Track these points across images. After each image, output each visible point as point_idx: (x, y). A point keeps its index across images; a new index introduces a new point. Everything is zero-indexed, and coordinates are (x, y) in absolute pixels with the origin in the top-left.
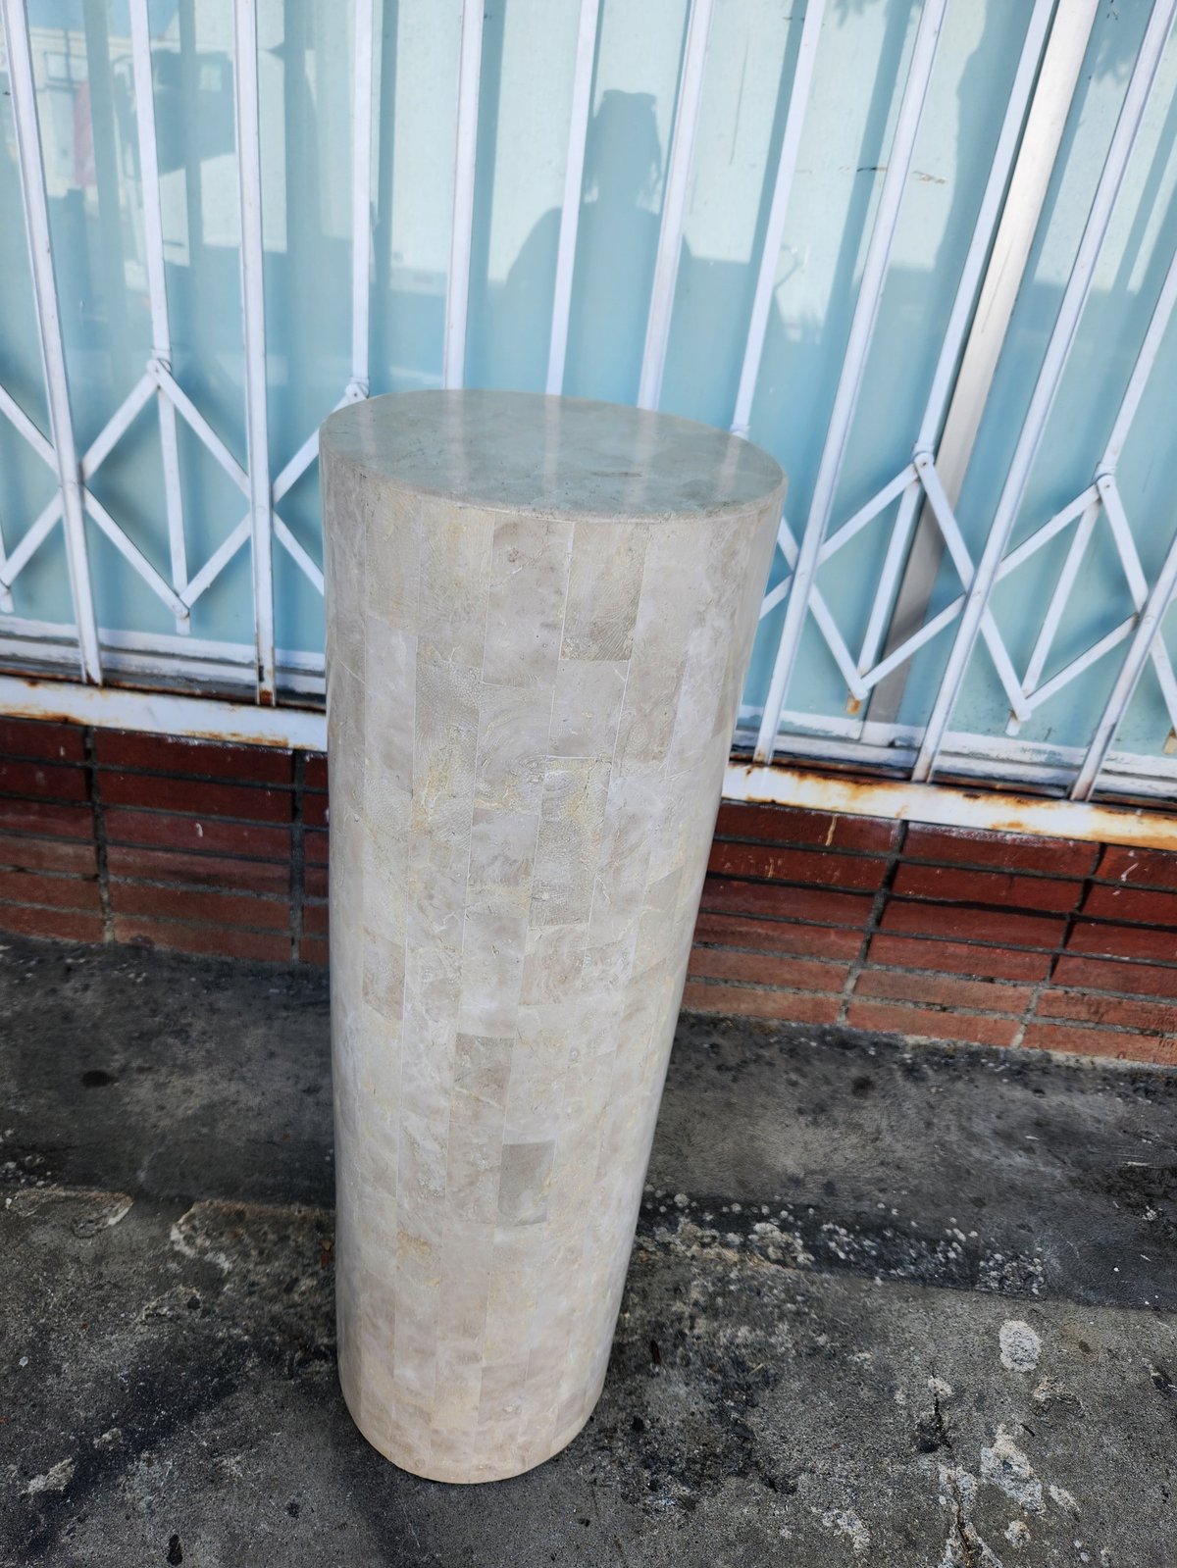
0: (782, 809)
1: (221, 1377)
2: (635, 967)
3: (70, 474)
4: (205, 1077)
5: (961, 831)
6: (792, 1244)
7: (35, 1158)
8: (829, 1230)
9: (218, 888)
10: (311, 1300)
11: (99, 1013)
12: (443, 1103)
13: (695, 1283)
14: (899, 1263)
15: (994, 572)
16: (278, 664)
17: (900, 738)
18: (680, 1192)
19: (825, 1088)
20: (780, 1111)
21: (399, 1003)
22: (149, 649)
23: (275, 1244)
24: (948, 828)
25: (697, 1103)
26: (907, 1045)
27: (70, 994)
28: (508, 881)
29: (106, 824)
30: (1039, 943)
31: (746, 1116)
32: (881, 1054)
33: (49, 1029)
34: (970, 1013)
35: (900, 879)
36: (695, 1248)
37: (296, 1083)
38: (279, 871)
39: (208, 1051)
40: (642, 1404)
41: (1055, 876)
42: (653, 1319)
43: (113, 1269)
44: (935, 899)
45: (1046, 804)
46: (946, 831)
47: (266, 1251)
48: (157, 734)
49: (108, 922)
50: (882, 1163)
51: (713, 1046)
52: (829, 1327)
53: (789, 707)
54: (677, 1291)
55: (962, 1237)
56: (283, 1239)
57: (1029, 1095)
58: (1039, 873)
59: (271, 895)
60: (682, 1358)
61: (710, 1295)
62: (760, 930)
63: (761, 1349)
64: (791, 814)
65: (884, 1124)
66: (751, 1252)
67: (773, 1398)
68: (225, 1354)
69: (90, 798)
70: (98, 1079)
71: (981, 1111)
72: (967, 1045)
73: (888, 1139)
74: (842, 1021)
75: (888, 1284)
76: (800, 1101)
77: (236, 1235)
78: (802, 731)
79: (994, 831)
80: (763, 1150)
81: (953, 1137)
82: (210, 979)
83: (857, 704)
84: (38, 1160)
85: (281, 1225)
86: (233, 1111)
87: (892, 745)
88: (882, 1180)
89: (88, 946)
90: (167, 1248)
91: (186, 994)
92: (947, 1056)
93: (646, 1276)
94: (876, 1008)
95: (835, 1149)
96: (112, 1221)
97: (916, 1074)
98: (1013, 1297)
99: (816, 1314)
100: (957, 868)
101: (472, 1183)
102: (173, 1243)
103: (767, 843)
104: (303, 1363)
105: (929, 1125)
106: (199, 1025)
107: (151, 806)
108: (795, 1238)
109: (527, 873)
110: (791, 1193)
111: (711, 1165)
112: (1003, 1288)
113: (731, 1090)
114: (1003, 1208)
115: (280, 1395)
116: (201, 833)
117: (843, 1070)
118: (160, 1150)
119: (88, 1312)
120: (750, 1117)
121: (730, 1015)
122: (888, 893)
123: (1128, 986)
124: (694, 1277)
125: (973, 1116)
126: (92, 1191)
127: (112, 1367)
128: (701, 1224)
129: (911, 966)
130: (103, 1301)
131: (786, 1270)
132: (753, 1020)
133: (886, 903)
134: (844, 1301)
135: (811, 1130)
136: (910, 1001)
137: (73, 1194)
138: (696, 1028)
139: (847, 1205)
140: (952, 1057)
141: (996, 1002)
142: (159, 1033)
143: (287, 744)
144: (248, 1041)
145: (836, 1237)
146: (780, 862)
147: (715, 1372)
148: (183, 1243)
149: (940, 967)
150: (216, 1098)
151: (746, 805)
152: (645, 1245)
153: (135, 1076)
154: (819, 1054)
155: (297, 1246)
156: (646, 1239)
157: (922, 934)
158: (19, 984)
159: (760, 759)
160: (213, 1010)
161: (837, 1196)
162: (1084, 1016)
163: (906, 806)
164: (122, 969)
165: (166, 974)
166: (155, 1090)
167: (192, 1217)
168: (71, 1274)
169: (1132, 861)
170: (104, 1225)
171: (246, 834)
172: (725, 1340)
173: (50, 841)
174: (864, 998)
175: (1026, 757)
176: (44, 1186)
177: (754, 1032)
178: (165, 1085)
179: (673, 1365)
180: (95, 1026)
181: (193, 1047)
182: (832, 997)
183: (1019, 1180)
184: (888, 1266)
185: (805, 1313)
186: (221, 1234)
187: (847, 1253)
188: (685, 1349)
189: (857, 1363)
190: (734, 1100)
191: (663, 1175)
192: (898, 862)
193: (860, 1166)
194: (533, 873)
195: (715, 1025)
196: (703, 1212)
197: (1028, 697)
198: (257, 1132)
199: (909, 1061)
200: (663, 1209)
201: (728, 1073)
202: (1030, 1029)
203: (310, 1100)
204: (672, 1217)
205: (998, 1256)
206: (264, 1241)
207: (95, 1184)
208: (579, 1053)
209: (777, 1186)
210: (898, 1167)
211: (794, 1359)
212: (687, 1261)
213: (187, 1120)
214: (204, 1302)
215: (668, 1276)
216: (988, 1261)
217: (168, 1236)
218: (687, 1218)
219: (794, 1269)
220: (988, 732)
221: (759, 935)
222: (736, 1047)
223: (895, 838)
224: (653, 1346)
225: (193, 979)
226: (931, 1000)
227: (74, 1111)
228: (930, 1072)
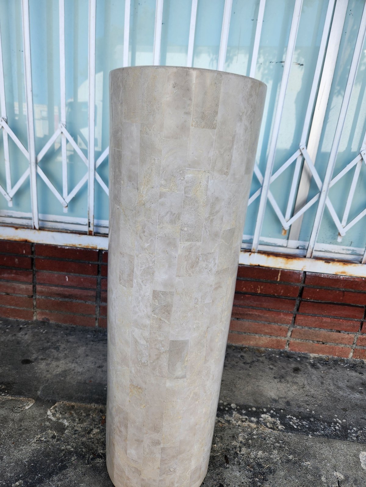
0: (262, 268)
1: (62, 463)
2: (218, 266)
3: (33, 160)
4: (64, 362)
5: (325, 275)
6: (276, 422)
7: (2, 386)
8: (289, 418)
9: (72, 300)
10: (97, 437)
11: (29, 342)
12: (148, 322)
13: (240, 435)
14: (317, 430)
15: (329, 184)
16: (95, 224)
17: (300, 246)
18: (233, 403)
19: (283, 370)
20: (268, 378)
21: (132, 280)
22: (55, 220)
23: (85, 417)
24: (320, 274)
25: (237, 374)
26: (311, 357)
27: (20, 336)
28: (173, 222)
29: (37, 277)
30: (355, 317)
31: (255, 379)
32: (302, 360)
33: (12, 346)
34: (333, 345)
35: (304, 293)
36: (239, 422)
37: (95, 364)
38: (93, 293)
39: (65, 354)
40: (223, 479)
41: (359, 292)
42: (225, 447)
43: (26, 424)
44: (317, 301)
45: (353, 265)
46: (319, 275)
47: (82, 419)
48: (55, 245)
49: (35, 313)
50: (307, 395)
51: (241, 356)
52: (293, 453)
53: (262, 235)
54: (234, 437)
55: (340, 421)
56: (88, 415)
57: (358, 374)
58: (353, 290)
59: (89, 302)
60: (237, 462)
61: (246, 439)
62: (256, 313)
63: (268, 460)
64: (265, 269)
65: (306, 383)
66: (261, 424)
67: (274, 478)
68: (64, 455)
69: (32, 268)
70: (27, 362)
71: (341, 379)
72: (332, 357)
73: (308, 387)
74: (287, 348)
75: (314, 437)
76: (275, 375)
77: (71, 413)
78: (267, 244)
79: (336, 275)
80: (263, 390)
81: (332, 387)
82: (68, 332)
83: (286, 231)
84: (3, 387)
85: (87, 411)
86: (73, 372)
87: (298, 248)
88: (307, 401)
89: (28, 322)
90: (45, 417)
91: (59, 336)
92: (326, 361)
93: (222, 432)
94: (299, 343)
95: (289, 390)
96: (27, 408)
97: (315, 367)
98: (363, 443)
99: (288, 447)
100: (324, 289)
101: (158, 358)
102: (48, 415)
103: (257, 281)
104: (93, 459)
105: (322, 383)
106: (63, 346)
107: (52, 271)
108: (277, 420)
109: (179, 219)
110: (274, 404)
111: (244, 394)
112: (358, 440)
113: (249, 370)
114: (354, 412)
115: (84, 470)
116: (67, 280)
117: (289, 365)
118: (46, 385)
119: (15, 438)
120: (257, 379)
121: (247, 346)
122: (301, 299)
124: (240, 433)
125: (338, 381)
126: (21, 397)
127: (22, 458)
128: (241, 414)
129: (310, 326)
130: (21, 435)
131: (274, 431)
132: (255, 348)
133: (300, 303)
134: (298, 443)
135: (279, 384)
136: (311, 340)
137: (14, 398)
138: (235, 351)
139: (295, 409)
140: (327, 362)
141: (342, 340)
142: (49, 348)
143: (97, 248)
144: (79, 351)
145: (292, 420)
146: (262, 287)
147: (250, 467)
148: (51, 416)
149: (321, 327)
150: (67, 368)
151: (250, 266)
152: (221, 421)
153: (40, 361)
154: (279, 360)
155: (93, 418)
156: (221, 419)
157: (314, 314)
158: (4, 332)
159: (253, 251)
160: (68, 341)
161: (291, 406)
163: (305, 266)
164: (39, 329)
165: (53, 331)
166: (46, 365)
167: (56, 407)
168: (10, 425)
170: (24, 409)
171: (82, 280)
172: (253, 456)
173: (18, 283)
174: (294, 339)
175: (344, 252)
176: (4, 395)
177: (256, 352)
178: (50, 364)
179: (234, 464)
180: (28, 346)
181: (60, 352)
182: (283, 339)
183: (358, 402)
184: (313, 431)
185: (283, 447)
186: (66, 413)
187: (297, 426)
188: (238, 459)
189: (305, 466)
190: (250, 374)
191: (226, 397)
192: (303, 287)
193: (298, 396)
194: (181, 219)
195: (242, 350)
196: (242, 410)
197: (344, 228)
198: (81, 380)
199: (312, 363)
200: (227, 409)
201: (248, 365)
202: (355, 351)
203: (100, 370)
204: (230, 412)
205: (354, 428)
206: (81, 416)
207: (22, 395)
208: (198, 300)
209: (269, 402)
210: (313, 397)
211: (280, 464)
212: (237, 427)
213: (56, 375)
214: (58, 436)
215: (230, 432)
216: (351, 430)
217: (46, 413)
218: (236, 412)
219: (277, 431)
220: (330, 243)
221: (256, 315)
222: (250, 357)
223: (302, 278)
224: (226, 457)
225: (62, 332)
226: (318, 339)
227: (17, 372)
228: (320, 366)
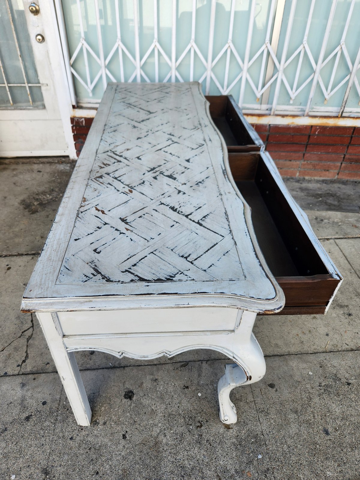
3: (103, 65)
5: (281, 126)
15: (283, 66)
17: (269, 108)
30: (299, 151)
34: (287, 169)
35: (269, 138)
41: (302, 134)
44: (277, 143)
45: (298, 118)
46: (278, 126)
53: (244, 102)
58: (299, 134)
72: (286, 177)
78: (248, 109)
79: (288, 125)
83: (259, 99)
87: (267, 110)
100: (281, 135)
122: (267, 142)
123: (321, 160)
133: (267, 144)
141: (292, 166)
149: (280, 159)
157: (276, 151)
162: (311, 168)
163: (270, 121)
169: (318, 129)
175: (296, 110)
192: (269, 135)
197: (293, 95)
202: (300, 172)
220: (286, 105)
223: (268, 128)
